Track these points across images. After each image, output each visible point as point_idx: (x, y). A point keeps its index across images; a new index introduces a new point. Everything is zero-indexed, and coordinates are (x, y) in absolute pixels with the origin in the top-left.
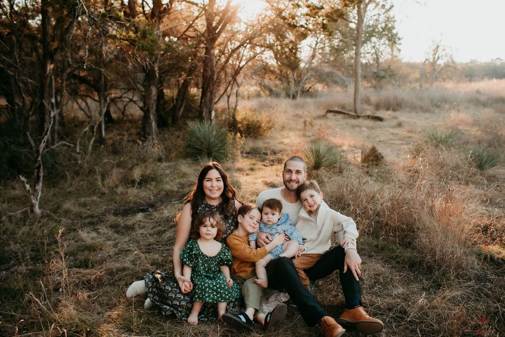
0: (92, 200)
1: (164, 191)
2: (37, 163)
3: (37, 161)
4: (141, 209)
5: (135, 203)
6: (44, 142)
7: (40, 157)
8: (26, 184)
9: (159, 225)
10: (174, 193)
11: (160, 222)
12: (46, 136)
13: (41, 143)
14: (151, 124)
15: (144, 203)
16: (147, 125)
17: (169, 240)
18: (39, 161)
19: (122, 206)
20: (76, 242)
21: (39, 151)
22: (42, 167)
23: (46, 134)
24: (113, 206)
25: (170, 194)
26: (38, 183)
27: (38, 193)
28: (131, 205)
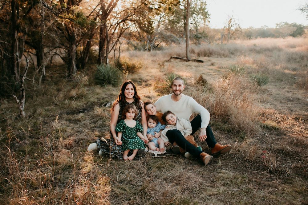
0: (51, 108)
1: (91, 102)
3: (22, 86)
4: (81, 111)
5: (76, 108)
6: (25, 76)
7: (23, 84)
8: (17, 99)
9: (93, 119)
10: (96, 103)
11: (94, 117)
12: (26, 73)
13: (23, 76)
14: (73, 67)
15: (81, 108)
16: (71, 68)
17: (101, 125)
18: (23, 87)
19: (69, 110)
20: (50, 128)
21: (22, 81)
22: (24, 90)
23: (26, 72)
24: (64, 110)
25: (94, 103)
26: (23, 99)
27: (23, 104)
28: (74, 110)
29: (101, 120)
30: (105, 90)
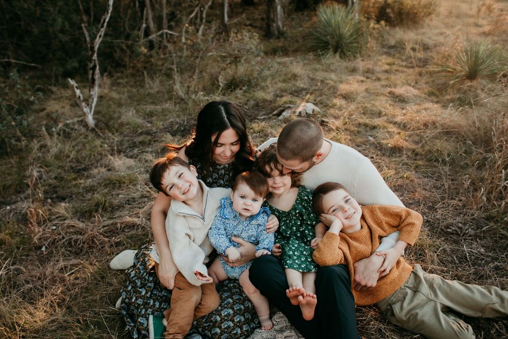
0: (162, 109)
2: (91, 63)
3: (92, 60)
6: (100, 36)
7: (96, 55)
8: (76, 89)
12: (102, 29)
13: (96, 37)
14: (276, 8)
16: (272, 10)
18: (95, 60)
21: (94, 47)
22: (98, 67)
23: (102, 26)
26: (93, 88)
27: (93, 99)
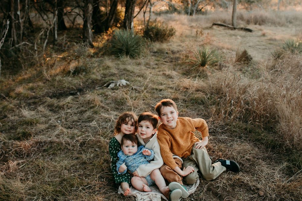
0: (38, 85)
1: (91, 80)
4: (71, 93)
5: (69, 88)
6: (2, 43)
9: (82, 106)
10: (98, 81)
11: (83, 103)
12: (3, 38)
14: (88, 31)
15: (75, 88)
16: (86, 32)
17: (88, 118)
19: (58, 90)
23: (3, 37)
24: (52, 90)
25: (95, 82)
28: (66, 89)
29: (92, 110)
30: (119, 62)
